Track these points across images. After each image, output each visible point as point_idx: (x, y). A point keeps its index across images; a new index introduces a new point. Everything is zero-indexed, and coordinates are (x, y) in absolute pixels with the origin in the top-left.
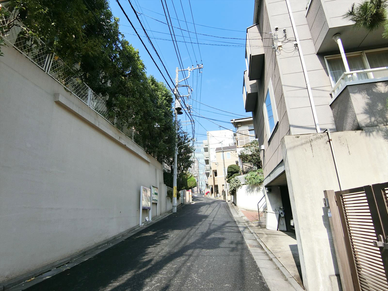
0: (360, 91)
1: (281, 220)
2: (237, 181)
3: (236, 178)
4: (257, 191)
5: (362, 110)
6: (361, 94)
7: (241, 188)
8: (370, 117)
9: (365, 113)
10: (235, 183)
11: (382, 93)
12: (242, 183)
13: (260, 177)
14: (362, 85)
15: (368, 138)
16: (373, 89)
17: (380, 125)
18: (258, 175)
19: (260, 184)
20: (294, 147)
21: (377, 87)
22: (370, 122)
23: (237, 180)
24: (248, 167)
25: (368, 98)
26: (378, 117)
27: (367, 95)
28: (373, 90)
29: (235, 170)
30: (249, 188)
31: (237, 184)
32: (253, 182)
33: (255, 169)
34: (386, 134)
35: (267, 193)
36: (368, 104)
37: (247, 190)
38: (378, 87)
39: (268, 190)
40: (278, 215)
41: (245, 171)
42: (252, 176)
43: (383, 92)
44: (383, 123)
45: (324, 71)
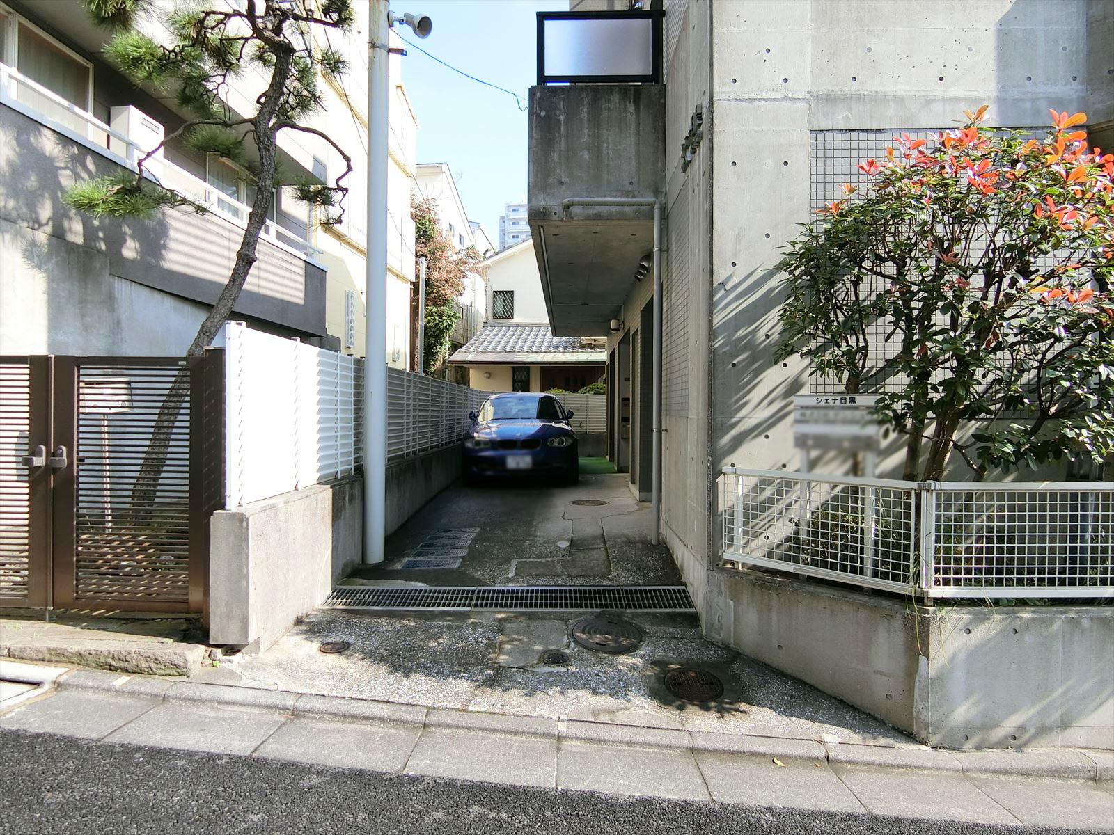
6: (5, 133)
11: (43, 154)
14: (13, 114)
16: (32, 135)
17: (20, 221)
21: (40, 136)
22: (4, 207)
25: (15, 150)
26: (21, 202)
27: (14, 142)
28: (32, 139)
34: (29, 248)
38: (44, 138)
43: (47, 154)
44: (26, 220)
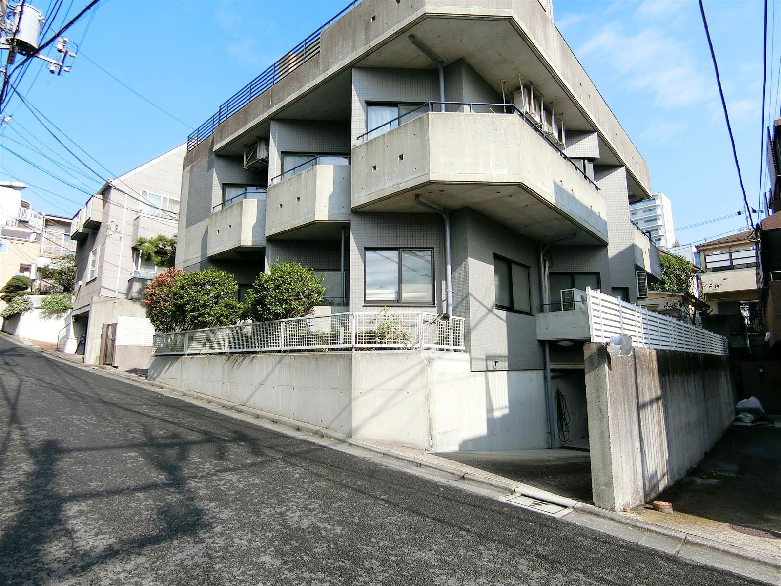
0: (139, 282)
1: (80, 346)
2: (27, 303)
3: (27, 297)
4: (57, 318)
5: (136, 291)
7: (31, 312)
8: (139, 295)
9: (137, 292)
10: (23, 304)
12: (35, 306)
13: (66, 302)
14: (141, 279)
15: (133, 304)
17: (141, 299)
18: (64, 300)
19: (63, 311)
20: (97, 303)
22: (138, 297)
23: (27, 301)
24: (49, 285)
25: (141, 286)
27: (142, 284)
28: (145, 283)
29: (25, 284)
30: (44, 313)
31: (26, 305)
32: (54, 308)
33: (60, 289)
35: (73, 322)
36: (140, 289)
37: (41, 315)
39: (75, 319)
40: (79, 341)
41: (43, 290)
42: (55, 300)
45: (132, 259)
